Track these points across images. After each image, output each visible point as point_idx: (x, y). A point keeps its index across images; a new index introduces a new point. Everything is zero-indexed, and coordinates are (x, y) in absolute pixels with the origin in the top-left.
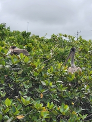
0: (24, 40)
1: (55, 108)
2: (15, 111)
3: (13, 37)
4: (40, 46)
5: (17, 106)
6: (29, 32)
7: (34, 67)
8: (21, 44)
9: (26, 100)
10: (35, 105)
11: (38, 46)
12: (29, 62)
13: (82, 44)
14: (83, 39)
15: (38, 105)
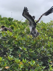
0: (9, 22)
1: (27, 62)
2: (4, 64)
3: (3, 21)
4: (19, 26)
5: (5, 61)
6: (12, 18)
7: (15, 38)
8: (8, 25)
9: (11, 57)
10: (16, 61)
11: (18, 26)
12: (12, 35)
13: (43, 25)
14: (43, 22)
15: (17, 60)
